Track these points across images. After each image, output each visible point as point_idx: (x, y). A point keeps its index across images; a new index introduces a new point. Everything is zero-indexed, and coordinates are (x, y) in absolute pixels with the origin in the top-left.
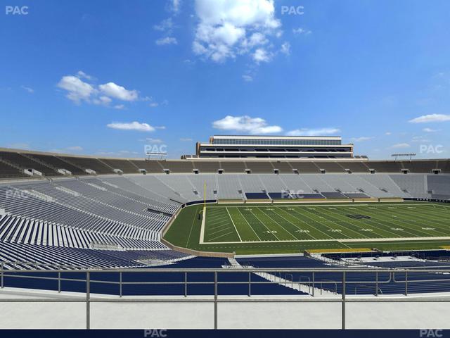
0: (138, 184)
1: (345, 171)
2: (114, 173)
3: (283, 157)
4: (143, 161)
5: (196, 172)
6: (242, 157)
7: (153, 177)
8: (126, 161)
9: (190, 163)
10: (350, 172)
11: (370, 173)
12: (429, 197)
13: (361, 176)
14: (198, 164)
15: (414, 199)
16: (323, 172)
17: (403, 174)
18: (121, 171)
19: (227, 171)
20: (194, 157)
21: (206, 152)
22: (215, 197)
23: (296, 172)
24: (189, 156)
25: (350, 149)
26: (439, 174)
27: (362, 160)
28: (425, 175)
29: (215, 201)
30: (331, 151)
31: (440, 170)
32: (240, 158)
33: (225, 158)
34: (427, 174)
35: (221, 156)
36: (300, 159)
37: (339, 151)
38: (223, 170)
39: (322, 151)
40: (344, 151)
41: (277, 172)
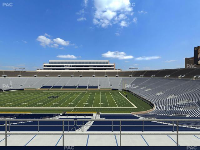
5: (35, 76)
10: (106, 76)
11: (116, 77)
13: (110, 78)
15: (117, 89)
16: (94, 76)
17: (129, 77)
20: (41, 69)
24: (38, 69)
29: (23, 89)
30: (104, 67)
31: (143, 76)
32: (62, 70)
33: (55, 70)
34: (138, 77)
35: (53, 69)
36: (89, 70)
37: (108, 67)
38: (48, 75)
39: (100, 67)
40: (111, 67)
41: (72, 76)
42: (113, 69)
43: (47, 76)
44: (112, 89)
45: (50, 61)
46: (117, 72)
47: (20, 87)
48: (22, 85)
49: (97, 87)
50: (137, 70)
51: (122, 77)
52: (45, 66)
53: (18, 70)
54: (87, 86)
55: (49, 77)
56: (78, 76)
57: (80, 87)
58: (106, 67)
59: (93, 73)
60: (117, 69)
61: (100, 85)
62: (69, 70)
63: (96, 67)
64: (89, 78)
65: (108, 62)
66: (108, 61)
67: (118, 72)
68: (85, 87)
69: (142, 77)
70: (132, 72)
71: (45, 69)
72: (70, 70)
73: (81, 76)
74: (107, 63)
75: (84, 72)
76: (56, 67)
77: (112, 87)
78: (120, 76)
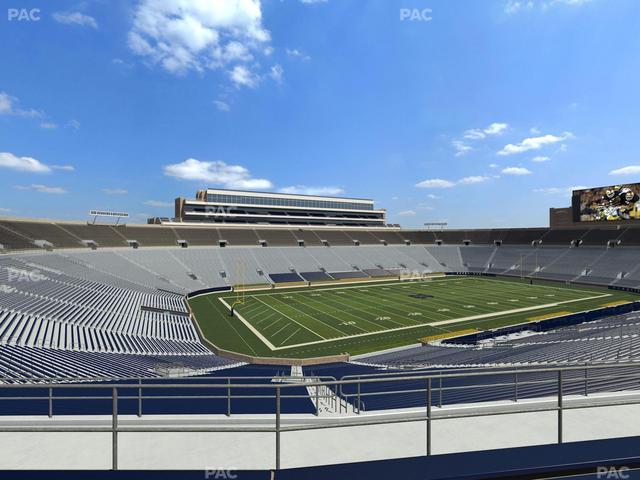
0: (90, 266)
1: (380, 243)
2: (37, 247)
3: (305, 223)
4: (84, 226)
5: (183, 245)
6: (250, 222)
7: (112, 253)
8: (50, 226)
9: (169, 231)
10: (385, 244)
11: (406, 245)
12: (466, 270)
13: (398, 248)
14: (183, 232)
15: (455, 273)
16: (357, 244)
17: (437, 246)
18: (51, 244)
19: (232, 243)
21: (194, 213)
22: (226, 282)
23: (326, 244)
24: (167, 220)
25: (381, 216)
26: (470, 246)
27: (395, 229)
28: (457, 247)
29: (229, 288)
31: (470, 242)
34: (460, 246)
36: (327, 226)
40: (377, 217)
41: (302, 244)
42: (383, 224)
43: (223, 244)
44: (447, 274)
45: (209, 192)
62: (270, 225)
66: (373, 202)
74: (371, 207)
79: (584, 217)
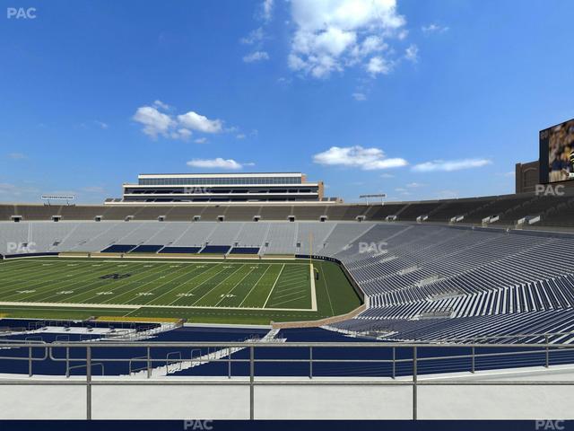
5: (98, 219)
10: (292, 219)
11: (319, 221)
20: (117, 200)
24: (108, 200)
27: (329, 202)
29: (57, 254)
30: (290, 191)
31: (395, 217)
32: (172, 203)
33: (153, 203)
34: (380, 222)
35: (150, 200)
36: (247, 202)
37: (301, 191)
38: (132, 216)
39: (277, 192)
40: (309, 191)
41: (196, 219)
42: (315, 198)
43: (129, 219)
44: (297, 256)
45: (140, 177)
46: (325, 207)
47: (52, 249)
48: (56, 244)
49: (255, 251)
50: (383, 201)
51: (336, 222)
52: (127, 190)
53: (54, 202)
54: (230, 247)
55: (135, 221)
56: (212, 219)
57: (210, 249)
58: (296, 191)
59: (256, 209)
60: (325, 199)
61: (267, 244)
62: (191, 203)
63: (265, 192)
64: (243, 225)
65: (300, 178)
66: (299, 175)
67: (330, 207)
68: (223, 249)
69: (391, 221)
70: (369, 206)
71: (126, 199)
72: (194, 200)
73: (221, 219)
74: (299, 180)
75: (231, 208)
76: (156, 193)
77: (298, 251)
78: (330, 219)
79: (554, 175)
